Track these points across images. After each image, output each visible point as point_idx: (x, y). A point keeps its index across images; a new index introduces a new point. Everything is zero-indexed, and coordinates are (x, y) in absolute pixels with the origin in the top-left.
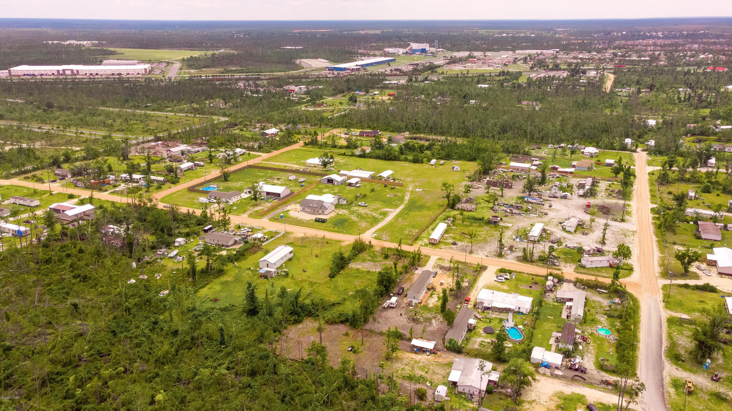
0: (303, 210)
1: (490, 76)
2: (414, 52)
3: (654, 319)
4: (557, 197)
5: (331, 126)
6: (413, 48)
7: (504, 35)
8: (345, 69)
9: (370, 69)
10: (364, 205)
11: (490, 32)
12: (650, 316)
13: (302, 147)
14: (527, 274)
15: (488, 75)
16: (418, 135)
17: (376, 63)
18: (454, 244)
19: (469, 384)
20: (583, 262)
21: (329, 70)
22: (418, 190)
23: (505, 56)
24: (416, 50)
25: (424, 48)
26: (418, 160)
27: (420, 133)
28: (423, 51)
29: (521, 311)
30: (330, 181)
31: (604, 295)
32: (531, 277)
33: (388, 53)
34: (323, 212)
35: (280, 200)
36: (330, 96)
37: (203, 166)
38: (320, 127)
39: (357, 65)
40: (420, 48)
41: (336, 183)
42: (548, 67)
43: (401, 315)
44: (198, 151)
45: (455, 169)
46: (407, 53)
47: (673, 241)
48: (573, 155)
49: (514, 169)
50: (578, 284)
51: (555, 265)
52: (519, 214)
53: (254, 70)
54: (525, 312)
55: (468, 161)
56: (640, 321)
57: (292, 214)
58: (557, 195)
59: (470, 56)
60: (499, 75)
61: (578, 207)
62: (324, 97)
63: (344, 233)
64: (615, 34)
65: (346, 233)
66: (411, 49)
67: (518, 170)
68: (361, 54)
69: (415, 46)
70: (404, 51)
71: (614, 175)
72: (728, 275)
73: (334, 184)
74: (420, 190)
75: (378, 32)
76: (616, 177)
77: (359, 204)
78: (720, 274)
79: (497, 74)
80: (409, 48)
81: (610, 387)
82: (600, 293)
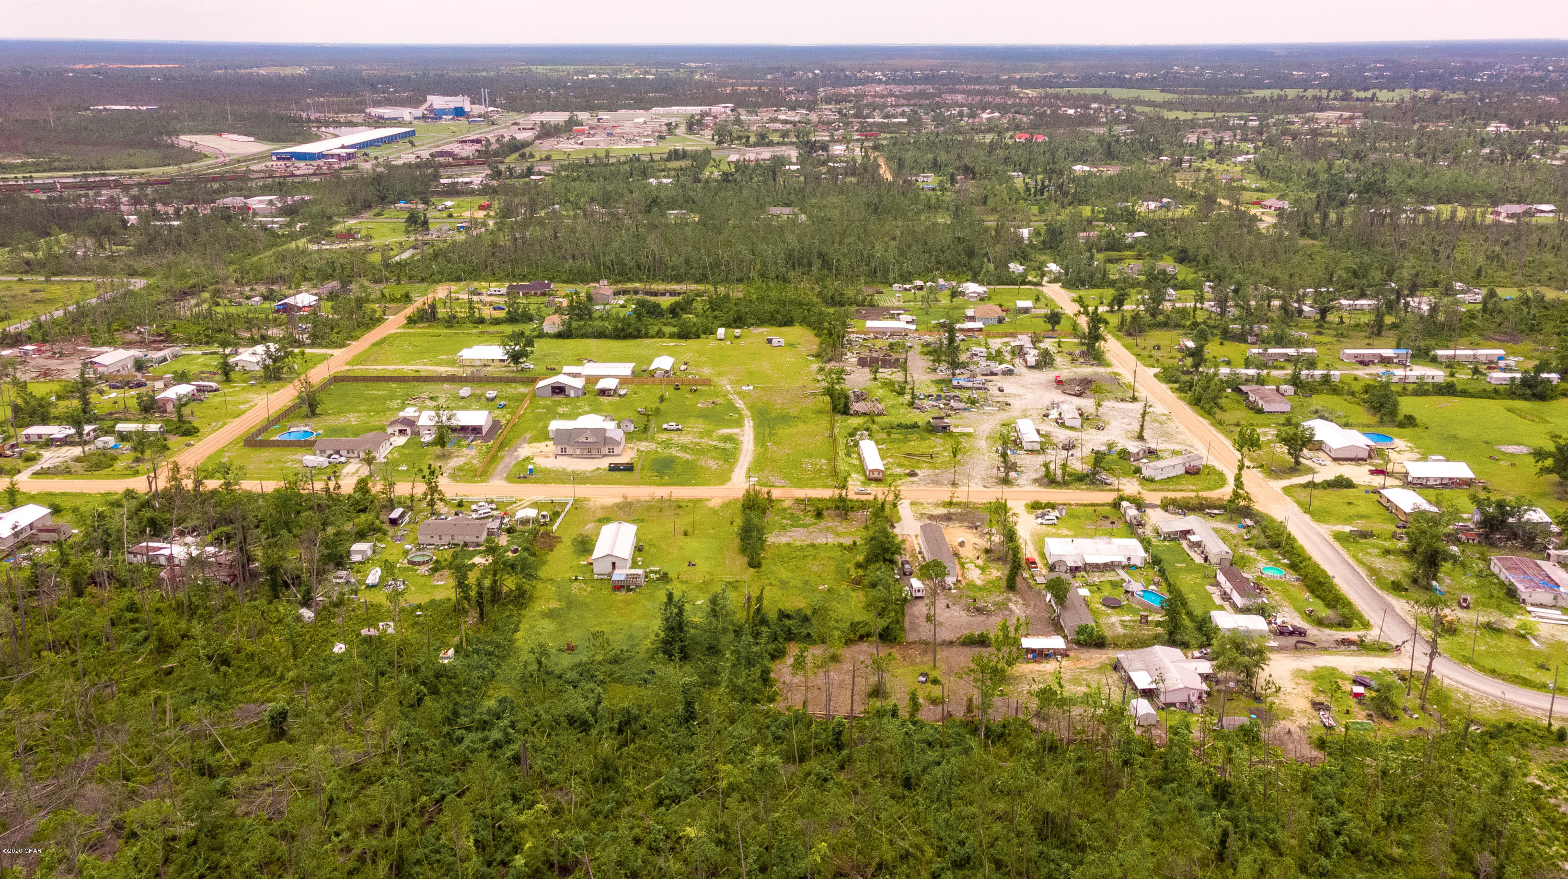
0: (563, 452)
1: (652, 160)
2: (436, 115)
3: (1318, 541)
4: (996, 374)
5: (423, 280)
6: (436, 106)
7: (592, 76)
8: (321, 156)
9: (382, 153)
10: (675, 427)
11: (557, 71)
12: (1307, 536)
13: (403, 327)
14: (1077, 505)
15: (647, 158)
16: (629, 286)
17: (378, 140)
18: (913, 474)
19: (1182, 686)
20: (1146, 472)
21: (279, 159)
22: (744, 388)
23: (642, 120)
24: (443, 112)
25: (458, 105)
26: (690, 333)
27: (630, 280)
28: (459, 112)
29: (1132, 563)
30: (559, 390)
31: (1219, 518)
32: (1091, 509)
33: (381, 117)
34: (611, 451)
35: (486, 438)
36: (346, 215)
37: (217, 390)
38: (399, 283)
39: (343, 147)
40: (452, 106)
41: (572, 394)
42: (748, 141)
43: (948, 606)
44: (165, 360)
45: (775, 342)
46: (424, 117)
47: (1235, 421)
48: (955, 299)
49: (877, 333)
50: (1170, 507)
51: (1107, 484)
52: (965, 409)
53: (82, 165)
54: (1139, 564)
55: (780, 326)
56: (1302, 547)
57: (542, 462)
58: (995, 370)
59: (571, 123)
60: (669, 159)
61: (1047, 386)
62: (336, 219)
63: (691, 485)
64: (801, 73)
65: (695, 484)
66: (431, 109)
67: (884, 333)
68: (317, 121)
69: (438, 102)
70: (419, 112)
71: (1049, 326)
72: (1351, 460)
73: (568, 396)
74: (751, 388)
75: (300, 71)
76: (1053, 330)
77: (665, 426)
78: (1335, 459)
79: (665, 156)
80: (426, 106)
81: (1353, 648)
82: (1212, 516)
